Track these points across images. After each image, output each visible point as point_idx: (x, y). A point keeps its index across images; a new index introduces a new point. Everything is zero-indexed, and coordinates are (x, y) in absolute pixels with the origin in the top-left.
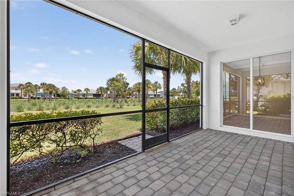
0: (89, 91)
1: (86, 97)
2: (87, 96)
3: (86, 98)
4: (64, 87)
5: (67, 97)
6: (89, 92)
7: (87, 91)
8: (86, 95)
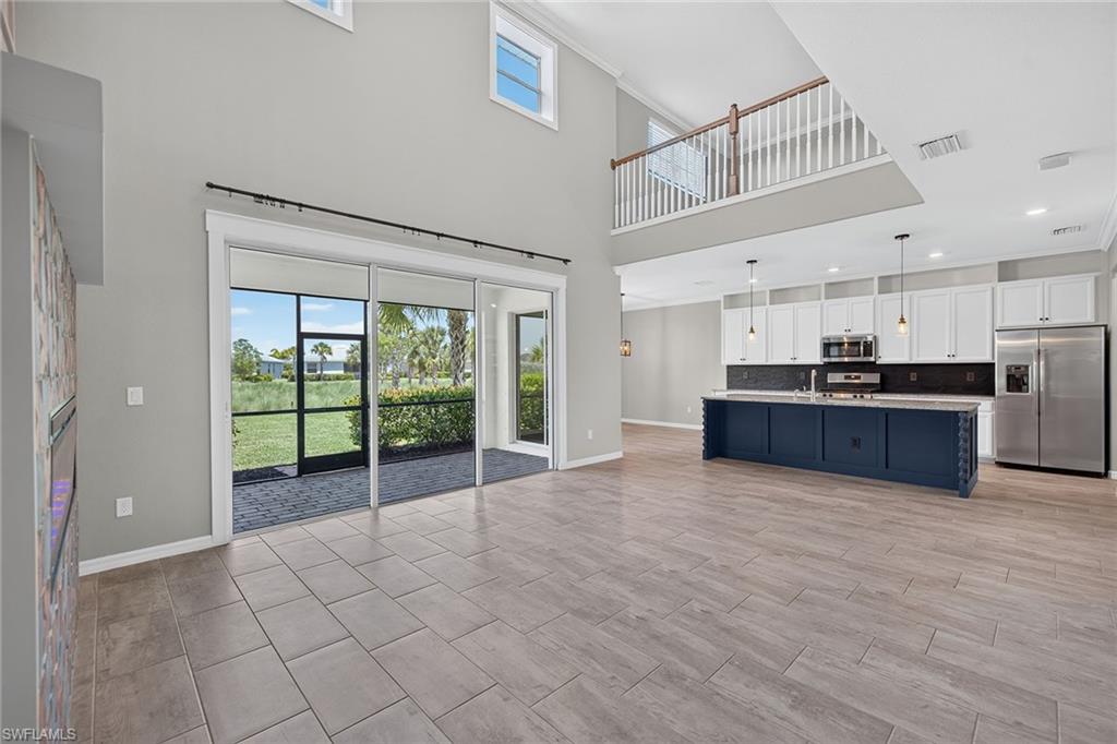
0: (331, 354)
1: (319, 372)
2: (322, 370)
3: (319, 378)
4: (240, 341)
5: (255, 374)
6: (329, 358)
7: (321, 354)
8: (319, 367)
